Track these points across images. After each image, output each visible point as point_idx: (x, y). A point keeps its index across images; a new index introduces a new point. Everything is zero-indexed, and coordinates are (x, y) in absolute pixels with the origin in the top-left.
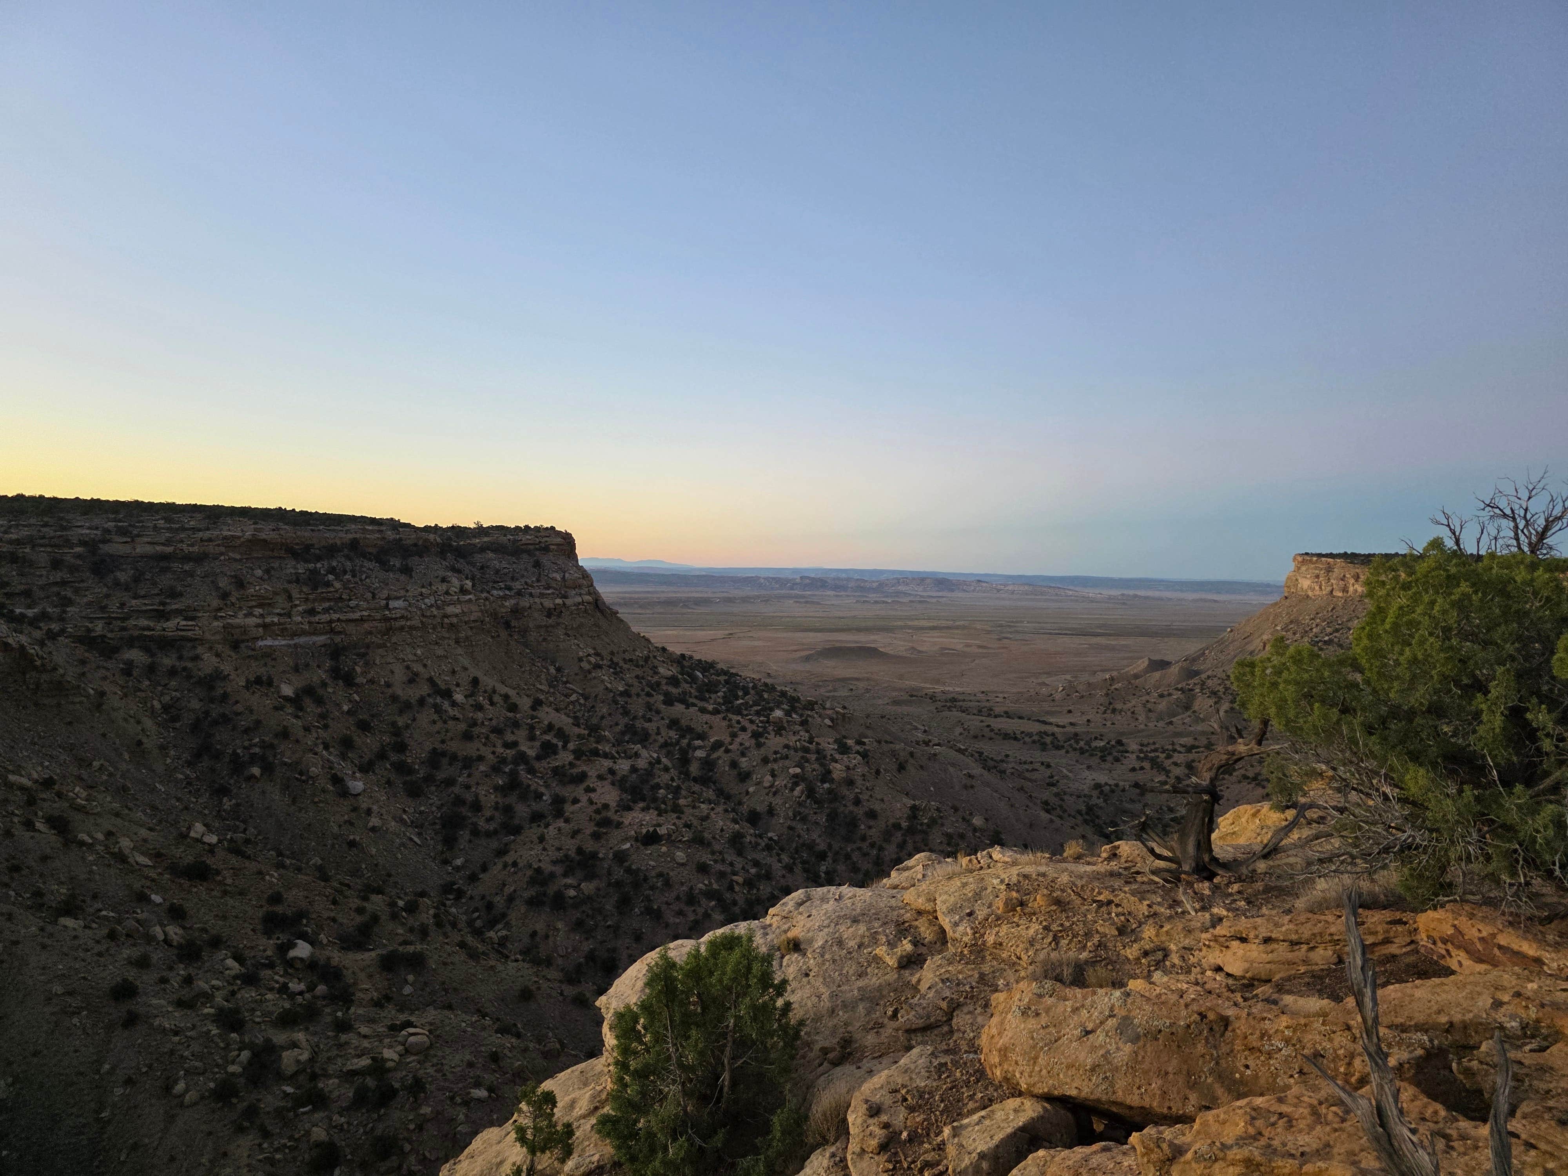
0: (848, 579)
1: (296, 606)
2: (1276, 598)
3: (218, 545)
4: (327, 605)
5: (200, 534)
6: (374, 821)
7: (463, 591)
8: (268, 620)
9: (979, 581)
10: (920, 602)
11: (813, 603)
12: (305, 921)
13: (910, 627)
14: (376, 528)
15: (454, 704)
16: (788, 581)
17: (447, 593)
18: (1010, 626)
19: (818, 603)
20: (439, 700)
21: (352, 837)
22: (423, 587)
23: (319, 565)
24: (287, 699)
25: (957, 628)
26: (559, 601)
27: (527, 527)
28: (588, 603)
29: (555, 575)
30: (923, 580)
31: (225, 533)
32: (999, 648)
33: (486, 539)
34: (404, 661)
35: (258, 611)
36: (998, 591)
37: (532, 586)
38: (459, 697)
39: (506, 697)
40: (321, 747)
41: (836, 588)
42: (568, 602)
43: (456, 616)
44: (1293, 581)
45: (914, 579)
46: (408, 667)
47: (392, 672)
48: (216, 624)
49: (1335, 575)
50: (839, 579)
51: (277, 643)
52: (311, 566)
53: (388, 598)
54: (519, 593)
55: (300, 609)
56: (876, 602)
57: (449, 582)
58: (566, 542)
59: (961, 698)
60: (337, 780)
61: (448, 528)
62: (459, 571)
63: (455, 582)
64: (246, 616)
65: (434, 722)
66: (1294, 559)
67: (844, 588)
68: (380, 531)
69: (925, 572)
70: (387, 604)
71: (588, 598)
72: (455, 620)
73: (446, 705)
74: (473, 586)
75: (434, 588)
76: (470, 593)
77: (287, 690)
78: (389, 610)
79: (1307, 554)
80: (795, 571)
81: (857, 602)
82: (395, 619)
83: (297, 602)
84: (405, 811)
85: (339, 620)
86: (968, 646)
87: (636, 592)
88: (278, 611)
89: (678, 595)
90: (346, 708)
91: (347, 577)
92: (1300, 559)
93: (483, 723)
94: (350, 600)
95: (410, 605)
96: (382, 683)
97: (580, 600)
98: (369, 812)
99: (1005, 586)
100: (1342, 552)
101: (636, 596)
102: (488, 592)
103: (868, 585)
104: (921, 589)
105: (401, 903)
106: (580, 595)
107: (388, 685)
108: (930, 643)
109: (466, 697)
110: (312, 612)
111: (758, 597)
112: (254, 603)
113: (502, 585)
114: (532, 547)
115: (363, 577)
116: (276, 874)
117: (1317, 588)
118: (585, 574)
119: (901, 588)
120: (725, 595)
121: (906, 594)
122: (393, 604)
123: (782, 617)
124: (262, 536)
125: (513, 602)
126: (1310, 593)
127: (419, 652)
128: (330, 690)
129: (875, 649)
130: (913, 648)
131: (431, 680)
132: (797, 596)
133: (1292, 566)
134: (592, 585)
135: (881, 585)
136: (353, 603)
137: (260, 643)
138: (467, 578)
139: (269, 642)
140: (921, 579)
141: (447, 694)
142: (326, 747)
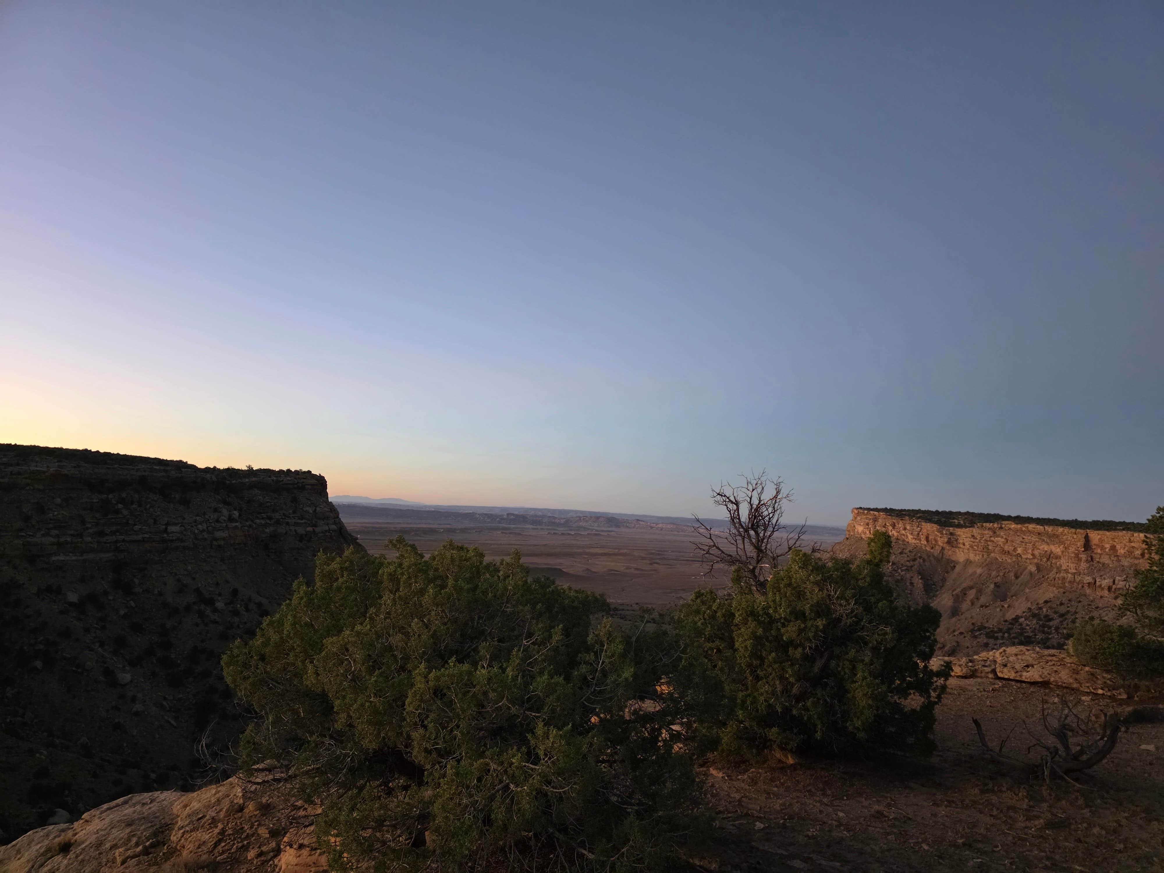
0: (543, 516)
1: (88, 528)
2: (840, 538)
3: (26, 478)
4: (114, 528)
5: (10, 469)
6: (138, 707)
7: (231, 519)
8: (62, 540)
9: (638, 520)
10: (596, 534)
11: (515, 533)
12: (67, 792)
13: (587, 554)
14: (162, 468)
15: (215, 610)
16: (497, 516)
17: (218, 521)
18: (659, 554)
19: (520, 534)
20: (203, 607)
21: (117, 720)
22: (197, 515)
23: (111, 496)
24: (71, 604)
25: (620, 555)
26: (310, 529)
27: (289, 471)
28: (334, 531)
29: (308, 509)
30: (598, 518)
31: (32, 468)
32: (651, 570)
33: (254, 479)
34: (176, 574)
35: (55, 532)
36: (652, 527)
37: (289, 517)
38: (220, 605)
39: (259, 605)
40: (98, 644)
41: (534, 522)
42: (317, 530)
43: (224, 539)
44: (851, 527)
45: (591, 517)
46: (179, 580)
47: (165, 584)
48: (16, 541)
49: (879, 523)
50: (536, 516)
51: (68, 558)
52: (104, 496)
53: (168, 524)
54: (278, 522)
55: (91, 531)
56: (563, 534)
57: (220, 512)
58: (320, 483)
59: (621, 607)
60: (108, 672)
61: (224, 469)
62: (229, 504)
63: (225, 512)
64: (43, 535)
65: (197, 625)
66: (853, 511)
67: (540, 523)
68: (165, 471)
69: (599, 513)
70: (166, 529)
71: (333, 527)
72: (222, 543)
73: (208, 611)
74: (240, 515)
75: (207, 517)
76: (237, 521)
77: (73, 597)
78: (168, 533)
79: (861, 508)
80: (503, 509)
81: (549, 533)
82: (172, 541)
83: (89, 526)
84: (165, 699)
85: (123, 541)
86: (628, 568)
87: (378, 523)
88: (72, 532)
89: (411, 526)
90: (122, 612)
91: (134, 506)
92: (856, 511)
93: (238, 626)
94: (135, 525)
95: (185, 530)
96: (156, 592)
97: (327, 528)
98: (134, 699)
99: (657, 524)
100: (884, 507)
101: (378, 526)
102: (252, 521)
103: (557, 521)
104: (596, 525)
105: (153, 776)
106: (328, 524)
107: (160, 594)
108: (601, 565)
109: (226, 604)
110: (101, 534)
111: (474, 528)
112: (51, 526)
113: (264, 515)
114: (291, 486)
115: (148, 506)
116: (45, 752)
117: (868, 532)
118: (332, 509)
119: (581, 524)
120: (448, 526)
121: (585, 529)
122: (172, 529)
123: (491, 544)
124: (65, 471)
125: (272, 529)
126: (863, 536)
127: (190, 568)
128: (111, 598)
129: (560, 570)
130: (588, 569)
131: (197, 590)
132: (504, 529)
133: (851, 516)
134: (338, 517)
135: (568, 521)
136: (137, 528)
137: (54, 558)
138: (235, 510)
139: (61, 558)
140: (596, 517)
141: (211, 602)
142: (102, 645)
